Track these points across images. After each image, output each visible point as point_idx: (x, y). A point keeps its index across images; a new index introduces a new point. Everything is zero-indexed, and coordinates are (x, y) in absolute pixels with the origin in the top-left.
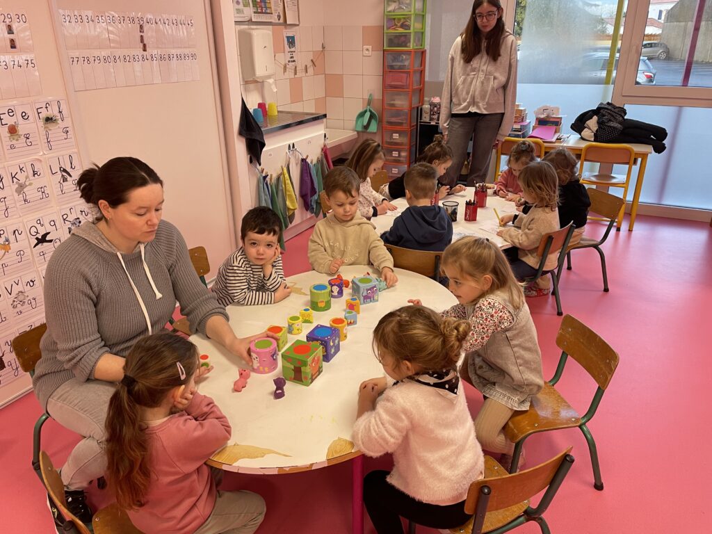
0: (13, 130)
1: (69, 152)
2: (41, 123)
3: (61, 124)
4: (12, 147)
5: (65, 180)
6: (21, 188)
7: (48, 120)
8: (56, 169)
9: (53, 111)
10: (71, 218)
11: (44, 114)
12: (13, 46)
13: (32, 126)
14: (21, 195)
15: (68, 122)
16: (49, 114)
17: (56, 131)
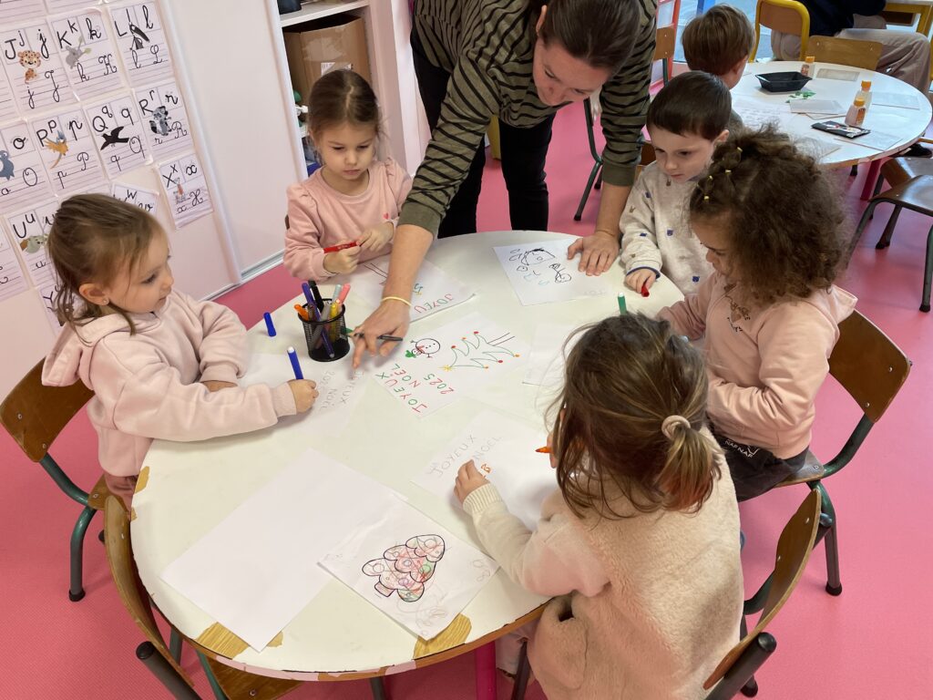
5: (139, 46)
6: (74, 56)
8: (124, 28)
10: (153, 106)
14: (75, 68)
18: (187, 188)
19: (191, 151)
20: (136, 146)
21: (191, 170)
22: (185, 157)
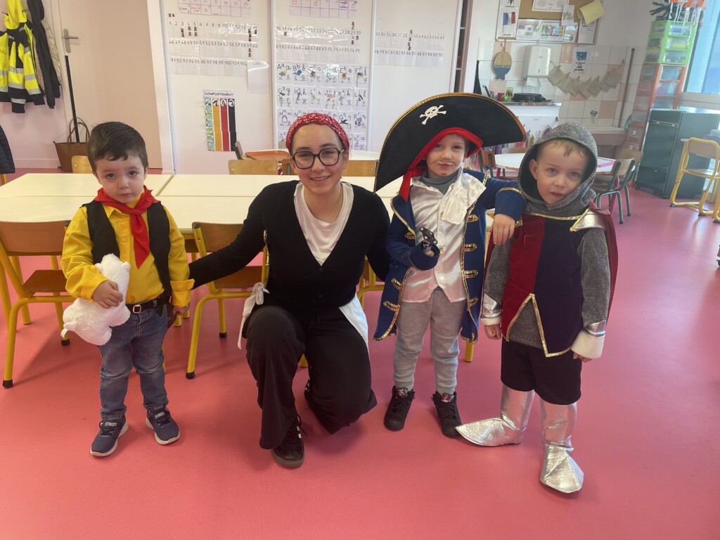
0: (344, 75)
1: (365, 89)
2: (356, 75)
3: (364, 77)
4: (342, 82)
5: (360, 100)
6: (341, 98)
7: (359, 74)
8: (357, 95)
9: (362, 71)
10: (358, 117)
11: (358, 71)
12: (353, 43)
13: (352, 76)
14: (340, 101)
15: (367, 76)
16: (360, 72)
17: (361, 79)
18: (360, 143)
19: (365, 133)
20: (349, 127)
21: (363, 139)
22: (362, 134)
